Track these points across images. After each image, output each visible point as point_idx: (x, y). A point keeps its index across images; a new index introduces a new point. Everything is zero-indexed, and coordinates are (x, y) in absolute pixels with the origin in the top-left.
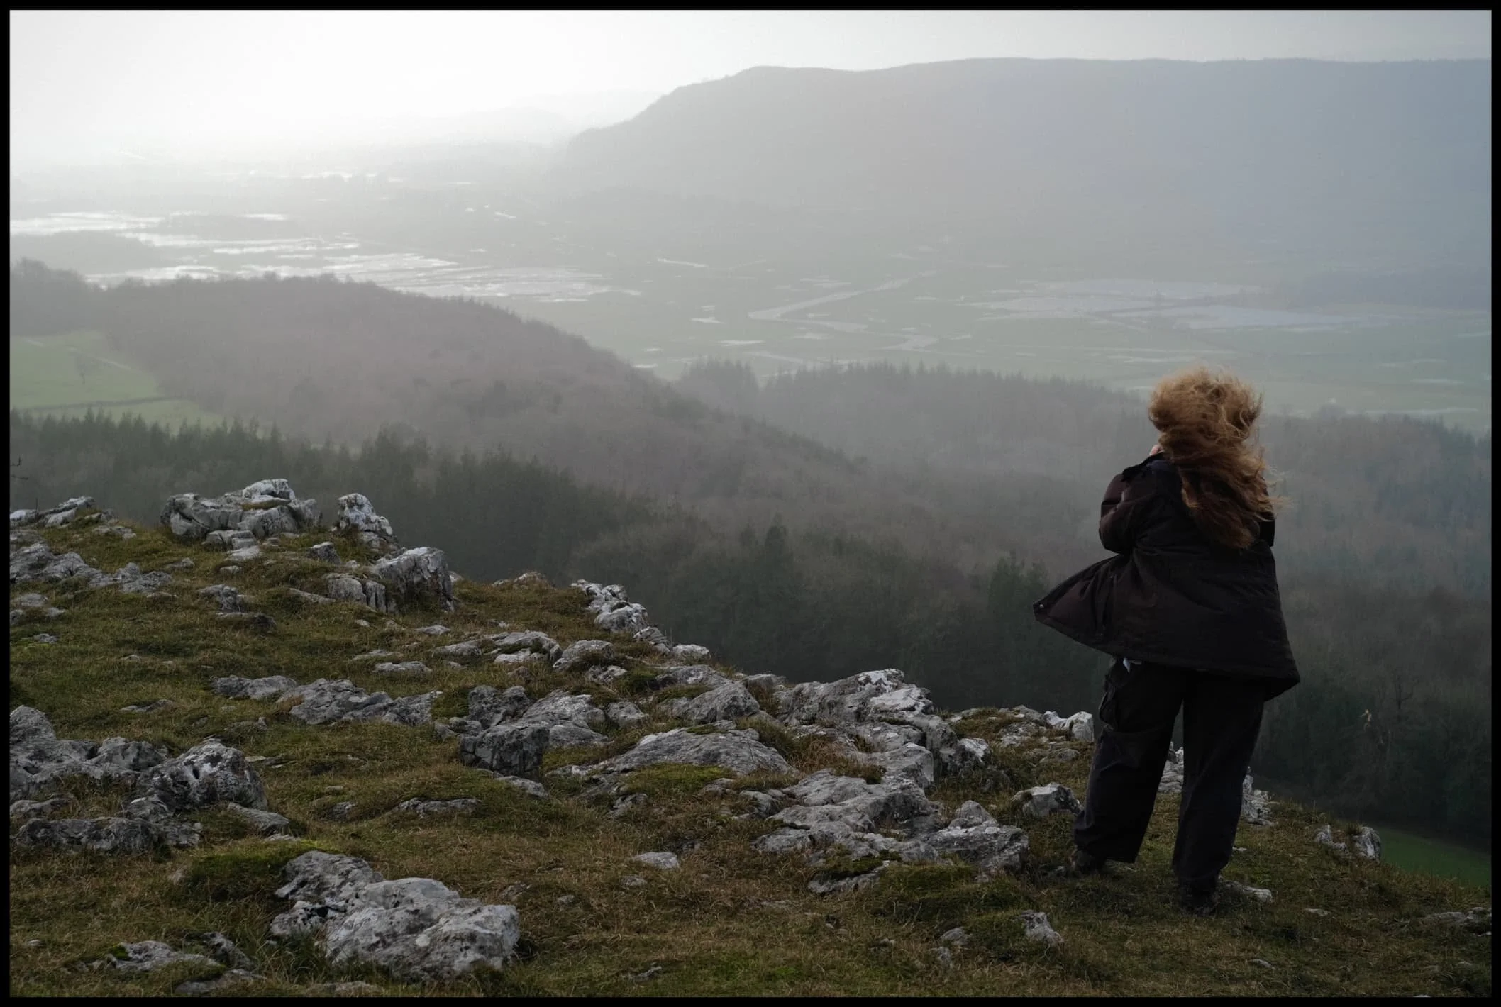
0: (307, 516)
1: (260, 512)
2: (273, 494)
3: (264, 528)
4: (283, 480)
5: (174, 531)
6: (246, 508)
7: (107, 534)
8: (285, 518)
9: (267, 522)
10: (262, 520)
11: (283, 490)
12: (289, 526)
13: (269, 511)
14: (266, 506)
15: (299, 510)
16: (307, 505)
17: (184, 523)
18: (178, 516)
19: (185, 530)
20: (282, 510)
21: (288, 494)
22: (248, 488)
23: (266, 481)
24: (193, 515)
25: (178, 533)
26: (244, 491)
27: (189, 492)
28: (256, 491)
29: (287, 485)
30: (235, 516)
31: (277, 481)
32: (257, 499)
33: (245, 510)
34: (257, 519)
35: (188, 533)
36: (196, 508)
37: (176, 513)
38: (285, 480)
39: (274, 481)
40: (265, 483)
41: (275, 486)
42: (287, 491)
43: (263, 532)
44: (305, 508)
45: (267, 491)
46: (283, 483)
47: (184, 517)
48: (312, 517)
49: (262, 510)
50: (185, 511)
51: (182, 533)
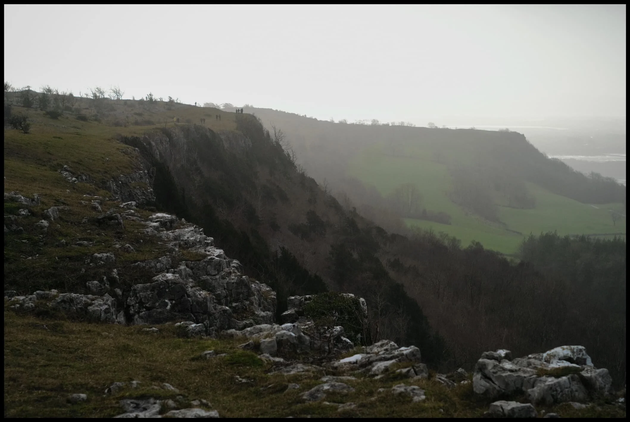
0: (598, 384)
1: (551, 381)
2: (569, 359)
3: (553, 396)
4: (580, 347)
5: (475, 389)
6: (543, 373)
7: (400, 394)
8: (575, 386)
9: (556, 391)
10: (551, 388)
11: (580, 356)
12: (580, 395)
13: (560, 379)
14: (557, 373)
15: (590, 378)
16: (599, 374)
17: (483, 382)
18: (479, 376)
19: (485, 389)
20: (573, 379)
21: (585, 360)
22: (548, 352)
23: (565, 347)
24: (491, 376)
25: (478, 392)
26: (545, 355)
27: (502, 348)
28: (554, 356)
29: (584, 352)
30: (528, 381)
31: (575, 347)
32: (555, 365)
33: (539, 376)
34: (546, 387)
35: (487, 392)
36: (495, 371)
37: (478, 372)
38: (583, 348)
39: (572, 347)
40: (564, 349)
41: (573, 352)
42: (584, 357)
43: (552, 400)
44: (596, 377)
45: (564, 356)
46: (581, 350)
47: (486, 377)
48: (603, 385)
49: (553, 378)
50: (486, 372)
51: (482, 392)
